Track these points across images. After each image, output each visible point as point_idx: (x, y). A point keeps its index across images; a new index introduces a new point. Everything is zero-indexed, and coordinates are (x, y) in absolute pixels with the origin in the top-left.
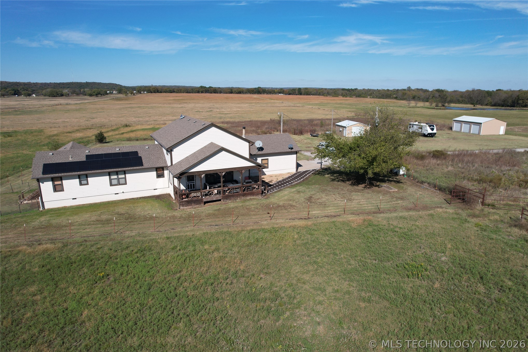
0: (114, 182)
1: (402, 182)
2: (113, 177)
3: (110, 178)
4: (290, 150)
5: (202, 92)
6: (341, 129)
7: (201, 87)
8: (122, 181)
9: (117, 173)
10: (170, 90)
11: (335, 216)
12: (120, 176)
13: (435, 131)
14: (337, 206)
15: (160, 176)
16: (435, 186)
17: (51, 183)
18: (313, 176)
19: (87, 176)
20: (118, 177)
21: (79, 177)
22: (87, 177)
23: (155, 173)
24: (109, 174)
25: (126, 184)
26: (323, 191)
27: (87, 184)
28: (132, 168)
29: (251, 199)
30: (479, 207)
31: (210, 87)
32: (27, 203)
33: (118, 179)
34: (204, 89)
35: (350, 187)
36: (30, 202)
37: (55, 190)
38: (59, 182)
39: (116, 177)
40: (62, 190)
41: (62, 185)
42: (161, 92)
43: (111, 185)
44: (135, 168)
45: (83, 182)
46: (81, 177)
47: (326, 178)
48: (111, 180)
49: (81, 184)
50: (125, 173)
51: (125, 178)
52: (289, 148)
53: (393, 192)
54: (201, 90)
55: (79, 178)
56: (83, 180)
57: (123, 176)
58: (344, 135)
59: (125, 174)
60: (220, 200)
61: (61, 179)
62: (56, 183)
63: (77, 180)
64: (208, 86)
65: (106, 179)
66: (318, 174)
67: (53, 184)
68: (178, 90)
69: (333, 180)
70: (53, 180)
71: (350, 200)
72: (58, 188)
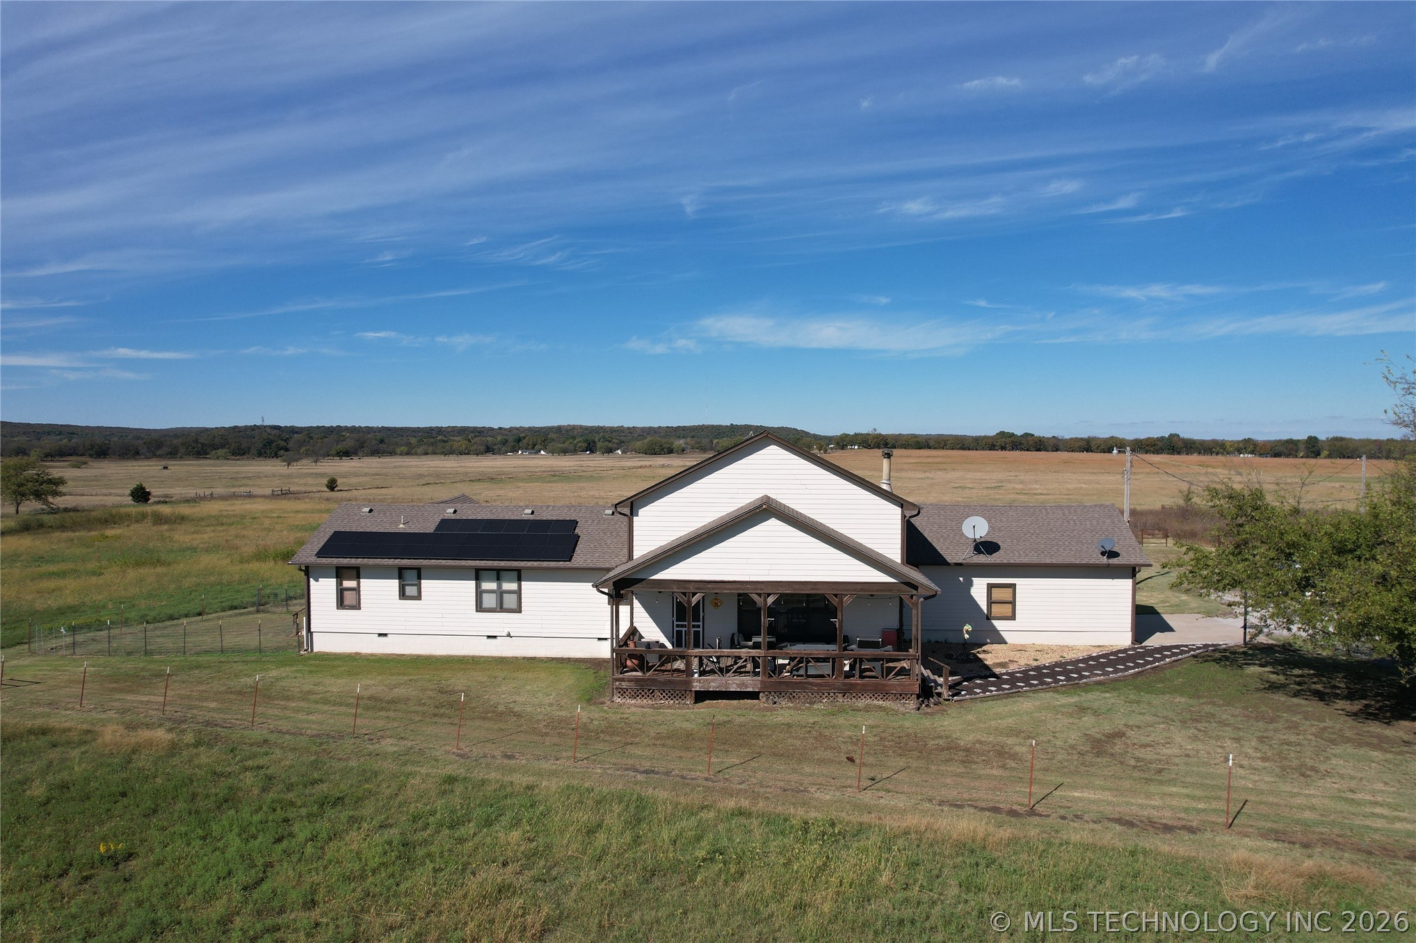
0: (490, 600)
2: (487, 586)
3: (478, 587)
4: (1104, 560)
5: (1003, 448)
7: (1002, 434)
8: (510, 601)
9: (498, 575)
10: (918, 442)
12: (505, 586)
17: (333, 582)
19: (420, 574)
20: (499, 586)
21: (401, 574)
22: (419, 578)
24: (478, 575)
25: (519, 610)
26: (1193, 720)
27: (419, 597)
28: (536, 564)
31: (1027, 435)
33: (501, 594)
34: (1009, 440)
37: (341, 604)
38: (353, 584)
39: (492, 586)
40: (357, 606)
41: (358, 590)
43: (480, 608)
44: (545, 564)
45: (410, 590)
46: (407, 574)
48: (479, 594)
49: (403, 595)
50: (519, 576)
51: (519, 592)
52: (1103, 554)
54: (1001, 441)
55: (400, 577)
56: (409, 582)
57: (514, 586)
59: (519, 580)
60: (754, 695)
61: (357, 573)
62: (346, 584)
63: (394, 584)
64: (1019, 432)
65: (467, 587)
66: (1220, 659)
67: (339, 584)
68: (939, 443)
69: (1274, 688)
70: (339, 573)
72: (348, 601)
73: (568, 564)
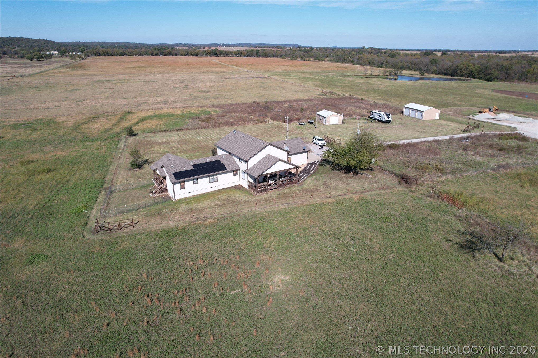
0: (211, 181)
1: (373, 170)
2: (210, 178)
4: (304, 150)
6: (321, 118)
8: (215, 180)
9: (213, 175)
11: (344, 195)
12: (214, 177)
13: (390, 119)
14: (342, 189)
15: (235, 174)
16: (392, 173)
18: (319, 167)
19: (197, 179)
21: (193, 180)
23: (233, 173)
24: (209, 176)
25: (217, 181)
26: (331, 178)
27: (197, 183)
29: (292, 187)
30: (414, 186)
32: (157, 196)
33: (213, 179)
35: (345, 175)
36: (158, 195)
37: (181, 188)
38: (183, 184)
39: (212, 177)
40: (184, 188)
41: (184, 185)
42: (112, 55)
43: (210, 183)
44: (222, 172)
45: (196, 182)
46: (195, 179)
47: (327, 168)
48: (209, 179)
49: (194, 184)
50: (217, 175)
51: (217, 178)
52: (302, 149)
53: (370, 178)
57: (216, 177)
58: (324, 123)
60: (276, 188)
61: (184, 182)
62: (182, 184)
63: (192, 182)
65: (207, 179)
66: (322, 165)
67: (180, 185)
69: (333, 170)
70: (180, 183)
71: (348, 184)
72: (183, 187)
73: (226, 171)
